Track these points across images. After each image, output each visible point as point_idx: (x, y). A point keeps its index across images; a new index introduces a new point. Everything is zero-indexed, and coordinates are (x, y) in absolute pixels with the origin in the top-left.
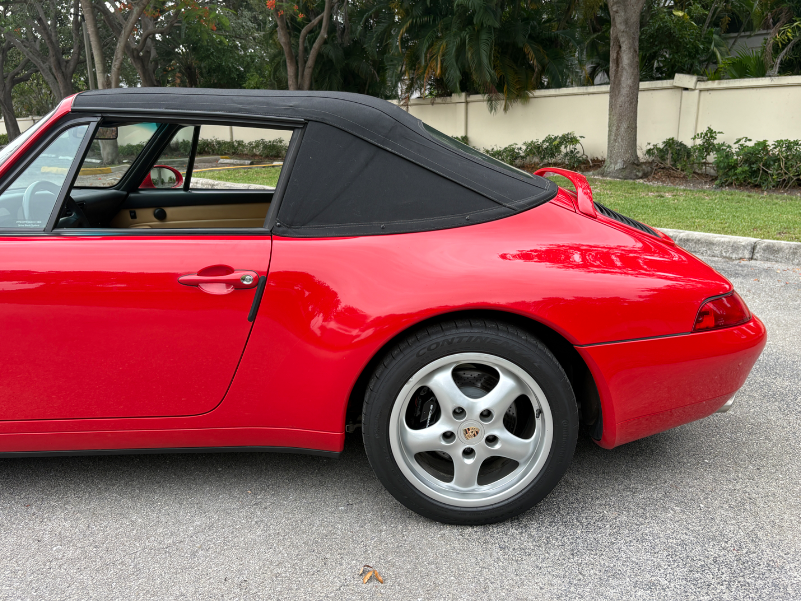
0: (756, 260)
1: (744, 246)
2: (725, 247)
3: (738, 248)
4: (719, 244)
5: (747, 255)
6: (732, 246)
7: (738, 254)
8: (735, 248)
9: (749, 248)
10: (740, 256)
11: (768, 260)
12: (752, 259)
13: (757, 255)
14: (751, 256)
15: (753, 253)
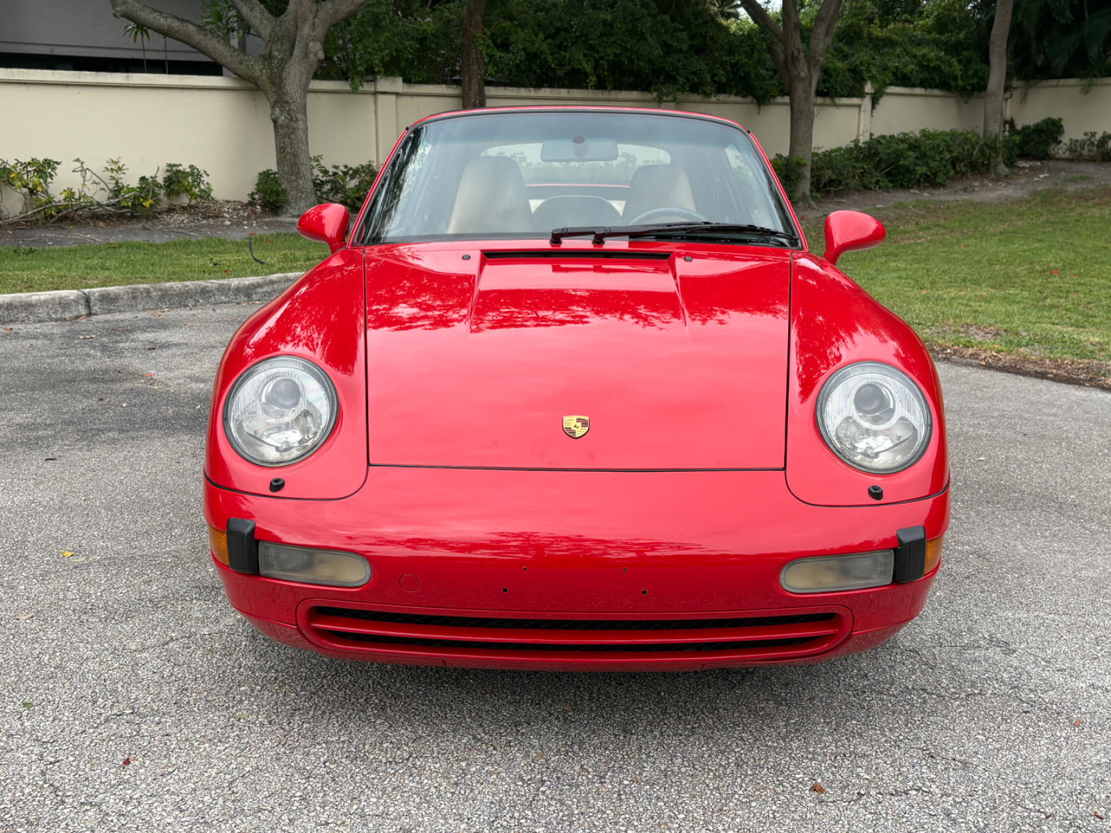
0: (95, 314)
1: (73, 300)
2: (50, 306)
3: (69, 304)
4: (41, 305)
5: (84, 311)
6: (60, 303)
7: (71, 312)
8: (64, 304)
9: (82, 301)
10: (75, 313)
11: (109, 312)
12: (90, 314)
13: (95, 309)
14: (88, 312)
15: (89, 307)
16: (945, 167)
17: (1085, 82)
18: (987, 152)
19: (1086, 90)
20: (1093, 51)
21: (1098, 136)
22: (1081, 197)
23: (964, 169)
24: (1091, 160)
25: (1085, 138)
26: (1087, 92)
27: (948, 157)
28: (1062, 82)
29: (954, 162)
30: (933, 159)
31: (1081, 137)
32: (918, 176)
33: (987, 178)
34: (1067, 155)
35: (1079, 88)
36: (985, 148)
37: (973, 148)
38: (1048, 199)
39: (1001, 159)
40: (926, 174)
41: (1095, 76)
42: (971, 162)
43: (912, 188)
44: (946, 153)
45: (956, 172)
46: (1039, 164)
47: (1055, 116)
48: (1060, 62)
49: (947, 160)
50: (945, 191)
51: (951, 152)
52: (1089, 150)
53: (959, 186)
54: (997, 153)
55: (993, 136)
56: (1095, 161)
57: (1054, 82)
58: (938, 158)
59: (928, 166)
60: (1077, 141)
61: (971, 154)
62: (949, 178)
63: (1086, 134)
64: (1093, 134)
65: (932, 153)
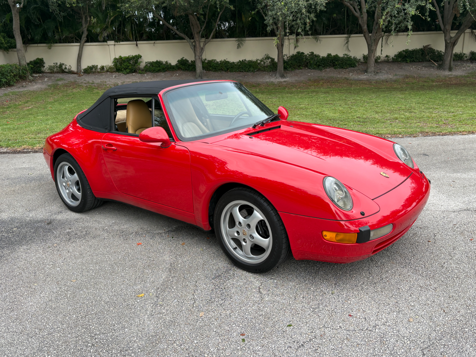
16: (12, 78)
17: (49, 45)
18: (25, 72)
19: (50, 48)
20: (50, 34)
21: (58, 64)
22: (66, 86)
23: (18, 79)
24: (58, 72)
25: (54, 65)
26: (50, 49)
27: (13, 74)
28: (39, 45)
29: (15, 76)
30: (7, 75)
31: (52, 65)
32: (3, 83)
33: (26, 81)
34: (49, 71)
35: (47, 47)
36: (24, 70)
37: (20, 71)
38: (55, 87)
39: (29, 74)
40: (6, 82)
41: (52, 43)
42: (20, 76)
43: (2, 87)
44: (11, 73)
45: (16, 80)
46: (41, 75)
47: (40, 57)
48: (37, 37)
49: (12, 76)
50: (15, 88)
51: (13, 73)
52: (57, 69)
53: (19, 85)
54: (27, 71)
55: (24, 66)
56: (60, 73)
57: (36, 45)
58: (9, 75)
59: (6, 79)
60: (51, 66)
61: (19, 73)
62: (15, 82)
63: (54, 63)
64: (57, 63)
65: (6, 73)
